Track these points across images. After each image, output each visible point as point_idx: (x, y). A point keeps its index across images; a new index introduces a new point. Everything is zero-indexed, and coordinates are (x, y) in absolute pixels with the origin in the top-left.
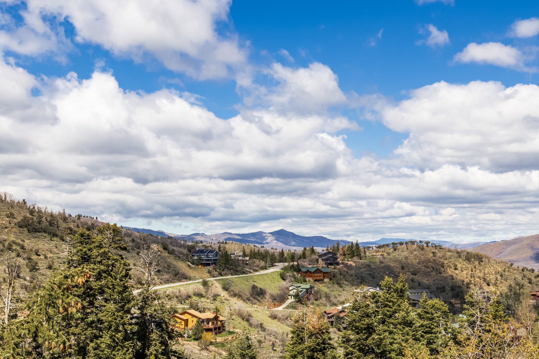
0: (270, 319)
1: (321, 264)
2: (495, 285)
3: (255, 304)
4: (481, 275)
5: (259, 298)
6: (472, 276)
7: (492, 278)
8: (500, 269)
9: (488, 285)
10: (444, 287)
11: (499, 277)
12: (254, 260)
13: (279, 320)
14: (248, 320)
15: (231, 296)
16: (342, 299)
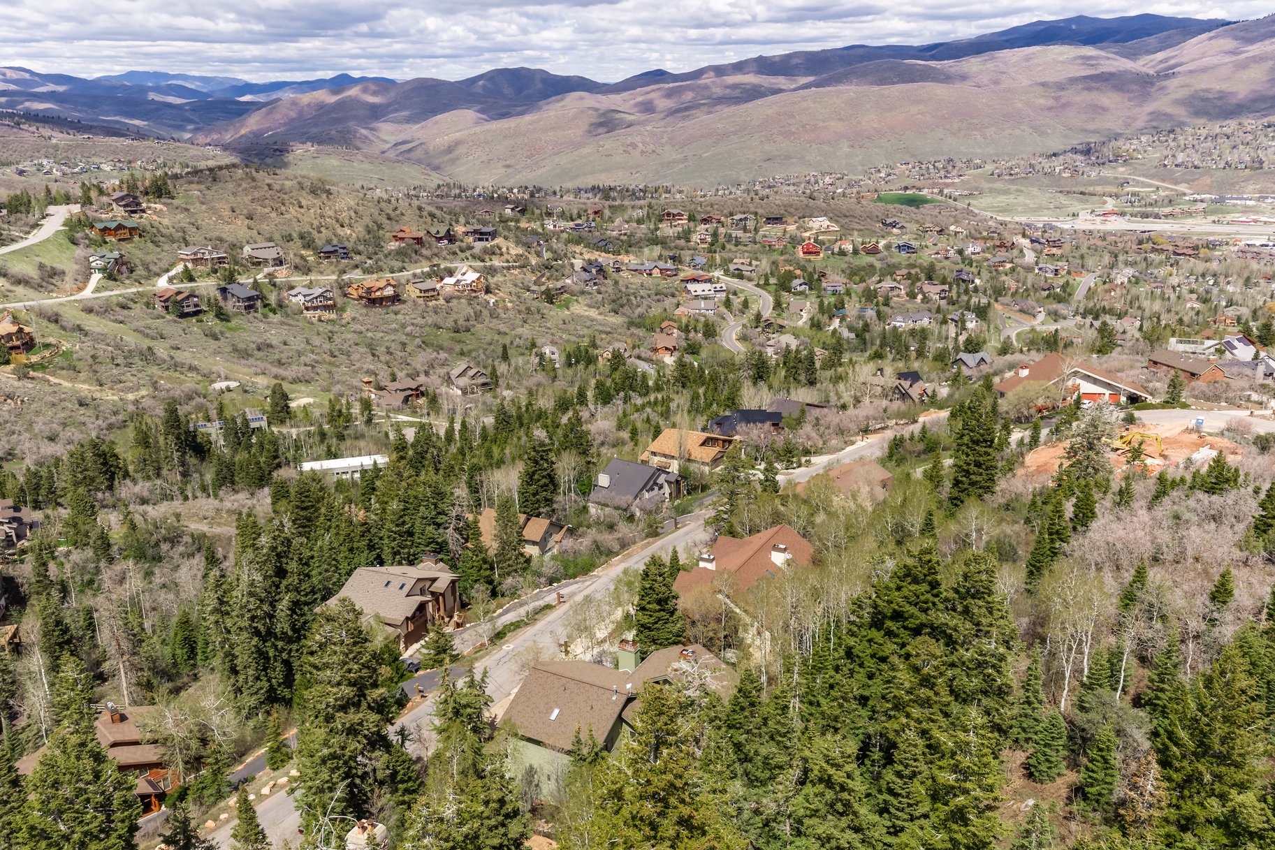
0: (83, 314)
1: (119, 212)
2: (350, 226)
3: (52, 291)
4: (331, 213)
5: (54, 281)
6: (322, 216)
7: (344, 216)
8: (352, 203)
9: (342, 226)
10: (290, 235)
11: (353, 215)
12: (19, 215)
13: (98, 313)
14: (56, 321)
15: (13, 284)
16: (164, 264)
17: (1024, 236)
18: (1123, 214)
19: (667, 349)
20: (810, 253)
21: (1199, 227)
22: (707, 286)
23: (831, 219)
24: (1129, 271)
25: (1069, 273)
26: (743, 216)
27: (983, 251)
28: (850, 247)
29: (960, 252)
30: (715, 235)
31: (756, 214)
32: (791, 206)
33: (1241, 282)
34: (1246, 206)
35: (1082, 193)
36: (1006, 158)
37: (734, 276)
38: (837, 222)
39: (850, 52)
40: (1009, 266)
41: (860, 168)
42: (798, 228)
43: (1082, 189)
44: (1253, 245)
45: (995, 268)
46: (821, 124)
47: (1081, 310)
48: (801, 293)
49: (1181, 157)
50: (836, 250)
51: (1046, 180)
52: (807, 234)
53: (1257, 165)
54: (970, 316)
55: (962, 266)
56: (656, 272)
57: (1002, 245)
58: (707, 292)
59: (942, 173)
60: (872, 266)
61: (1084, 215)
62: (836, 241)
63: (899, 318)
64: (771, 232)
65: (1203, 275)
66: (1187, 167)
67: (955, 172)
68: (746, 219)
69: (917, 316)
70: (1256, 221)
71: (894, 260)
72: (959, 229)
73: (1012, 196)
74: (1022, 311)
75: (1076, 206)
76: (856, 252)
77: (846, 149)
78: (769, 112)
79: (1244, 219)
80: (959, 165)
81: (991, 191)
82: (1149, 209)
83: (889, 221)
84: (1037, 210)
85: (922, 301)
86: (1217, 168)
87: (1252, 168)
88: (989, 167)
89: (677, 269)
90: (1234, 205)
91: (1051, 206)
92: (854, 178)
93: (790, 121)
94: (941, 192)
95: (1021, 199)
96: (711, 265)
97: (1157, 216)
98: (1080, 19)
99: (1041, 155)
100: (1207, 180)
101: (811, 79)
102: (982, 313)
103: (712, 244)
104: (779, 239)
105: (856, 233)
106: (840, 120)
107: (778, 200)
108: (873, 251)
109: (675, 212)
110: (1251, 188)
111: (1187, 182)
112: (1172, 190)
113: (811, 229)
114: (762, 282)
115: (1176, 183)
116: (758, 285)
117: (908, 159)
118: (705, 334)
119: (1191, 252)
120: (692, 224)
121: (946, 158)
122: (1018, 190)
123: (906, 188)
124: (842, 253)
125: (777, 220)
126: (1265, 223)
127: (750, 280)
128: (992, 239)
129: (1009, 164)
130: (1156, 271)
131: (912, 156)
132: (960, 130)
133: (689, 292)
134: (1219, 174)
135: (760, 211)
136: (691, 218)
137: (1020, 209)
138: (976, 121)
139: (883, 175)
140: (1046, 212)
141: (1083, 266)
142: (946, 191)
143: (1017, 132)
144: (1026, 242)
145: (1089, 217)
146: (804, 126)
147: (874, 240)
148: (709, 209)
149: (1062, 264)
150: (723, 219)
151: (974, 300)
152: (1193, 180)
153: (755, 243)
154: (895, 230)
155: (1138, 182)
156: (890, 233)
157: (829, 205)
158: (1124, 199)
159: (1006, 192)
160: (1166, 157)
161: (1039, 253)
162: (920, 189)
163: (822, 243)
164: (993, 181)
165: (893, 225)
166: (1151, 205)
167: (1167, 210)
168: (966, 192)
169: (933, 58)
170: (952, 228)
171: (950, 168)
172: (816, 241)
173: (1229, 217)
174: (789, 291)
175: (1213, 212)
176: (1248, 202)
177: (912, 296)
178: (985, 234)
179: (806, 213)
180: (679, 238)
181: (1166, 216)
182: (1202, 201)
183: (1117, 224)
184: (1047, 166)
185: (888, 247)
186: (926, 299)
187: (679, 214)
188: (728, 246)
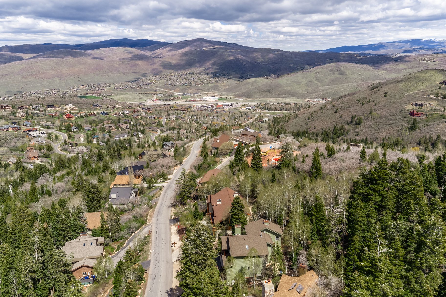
17: (139, 107)
18: (160, 100)
19: (35, 157)
20: (69, 117)
21: (181, 102)
22: (38, 132)
23: (73, 105)
24: (174, 116)
25: (158, 118)
26: (37, 106)
27: (130, 113)
28: (84, 115)
29: (123, 113)
30: (27, 113)
31: (42, 104)
32: (56, 101)
33: (202, 117)
34: (191, 96)
35: (146, 94)
36: (118, 83)
37: (45, 128)
38: (76, 106)
39: (46, 46)
40: (140, 117)
41: (65, 87)
42: (61, 109)
43: (146, 92)
44: (199, 107)
45: (136, 118)
46: (46, 72)
47: (168, 129)
48: (76, 131)
49: (169, 83)
50: (79, 116)
51: (132, 90)
52: (66, 111)
53: (190, 84)
54: (140, 133)
55: (125, 118)
56: (10, 129)
57: (134, 111)
58: (38, 135)
59: (97, 88)
60: (94, 120)
61: (149, 101)
62: (78, 113)
63: (117, 136)
64: (52, 111)
65: (193, 116)
66: (172, 85)
67: (101, 88)
68: (38, 106)
69: (123, 135)
70: (196, 100)
71: (102, 118)
72: (119, 106)
73: (125, 95)
74: (153, 130)
75: (146, 98)
76: (87, 116)
77: (58, 81)
78: (22, 67)
79: (192, 100)
80: (102, 85)
81: (118, 94)
82: (167, 98)
83: (95, 105)
84: (134, 99)
85: (122, 130)
86: (180, 85)
87: (189, 85)
88: (113, 86)
89: (19, 127)
90: (188, 96)
91: (138, 98)
92: (64, 91)
93: (32, 70)
94: (100, 95)
95: (128, 96)
96: (33, 124)
97: (170, 100)
98: (125, 39)
99: (129, 82)
100: (178, 89)
101: (35, 55)
102: (143, 132)
103: (27, 117)
104: (56, 113)
105: (85, 109)
106: (53, 70)
107: (50, 99)
108: (93, 115)
109: (5, 105)
110: (190, 91)
111: (173, 90)
112: (170, 92)
113: (66, 109)
114: (59, 129)
115: (170, 90)
116: (57, 130)
117: (83, 84)
118: (47, 150)
119: (185, 110)
120: (15, 110)
121: (97, 83)
122: (126, 93)
123: (87, 94)
124: (82, 117)
125: (52, 106)
126: (198, 101)
127: (53, 128)
128: (130, 109)
129: (119, 85)
130: (180, 116)
131: (84, 83)
132: (99, 74)
133: (30, 135)
134: (181, 87)
135: (44, 103)
136: (13, 107)
137: (129, 99)
138: (104, 71)
139: (75, 89)
140: (137, 100)
141: (161, 116)
142: (102, 94)
143: (118, 75)
144: (141, 109)
145: (151, 101)
146: (39, 72)
147: (92, 111)
148: (20, 103)
149: (155, 115)
150: (28, 107)
151: (139, 128)
152: (175, 89)
153: (46, 115)
154: (98, 108)
155: (160, 90)
156: (97, 109)
157: (70, 100)
158: (159, 95)
159: (123, 94)
160: (165, 82)
161: (147, 113)
162: (93, 94)
163: (73, 114)
164: (115, 91)
165: (97, 106)
166: (167, 97)
167: (172, 98)
168: (109, 95)
169: (80, 49)
170: (116, 106)
171: (99, 87)
172: (70, 113)
173: (189, 99)
174: (71, 131)
175: (184, 98)
176: (191, 95)
177: (117, 128)
178: (127, 107)
179: (63, 103)
180: (11, 115)
181: (172, 100)
182: (180, 95)
183: (159, 103)
184: (131, 85)
185: (98, 113)
186: (122, 129)
187: (7, 106)
188: (34, 117)
